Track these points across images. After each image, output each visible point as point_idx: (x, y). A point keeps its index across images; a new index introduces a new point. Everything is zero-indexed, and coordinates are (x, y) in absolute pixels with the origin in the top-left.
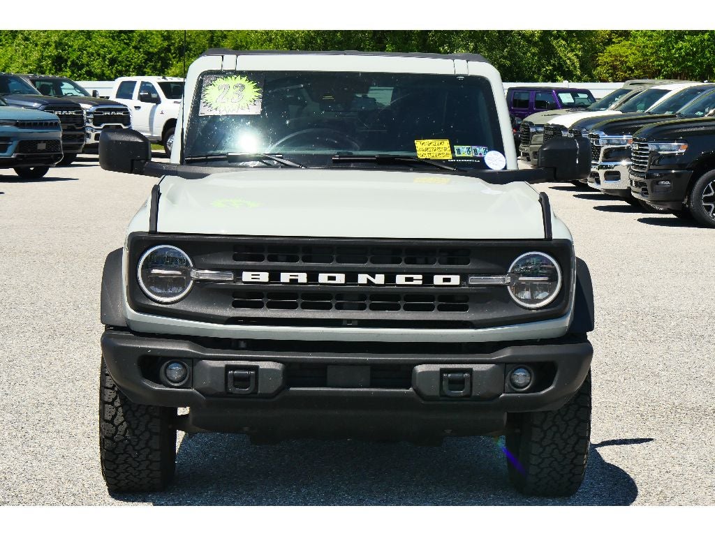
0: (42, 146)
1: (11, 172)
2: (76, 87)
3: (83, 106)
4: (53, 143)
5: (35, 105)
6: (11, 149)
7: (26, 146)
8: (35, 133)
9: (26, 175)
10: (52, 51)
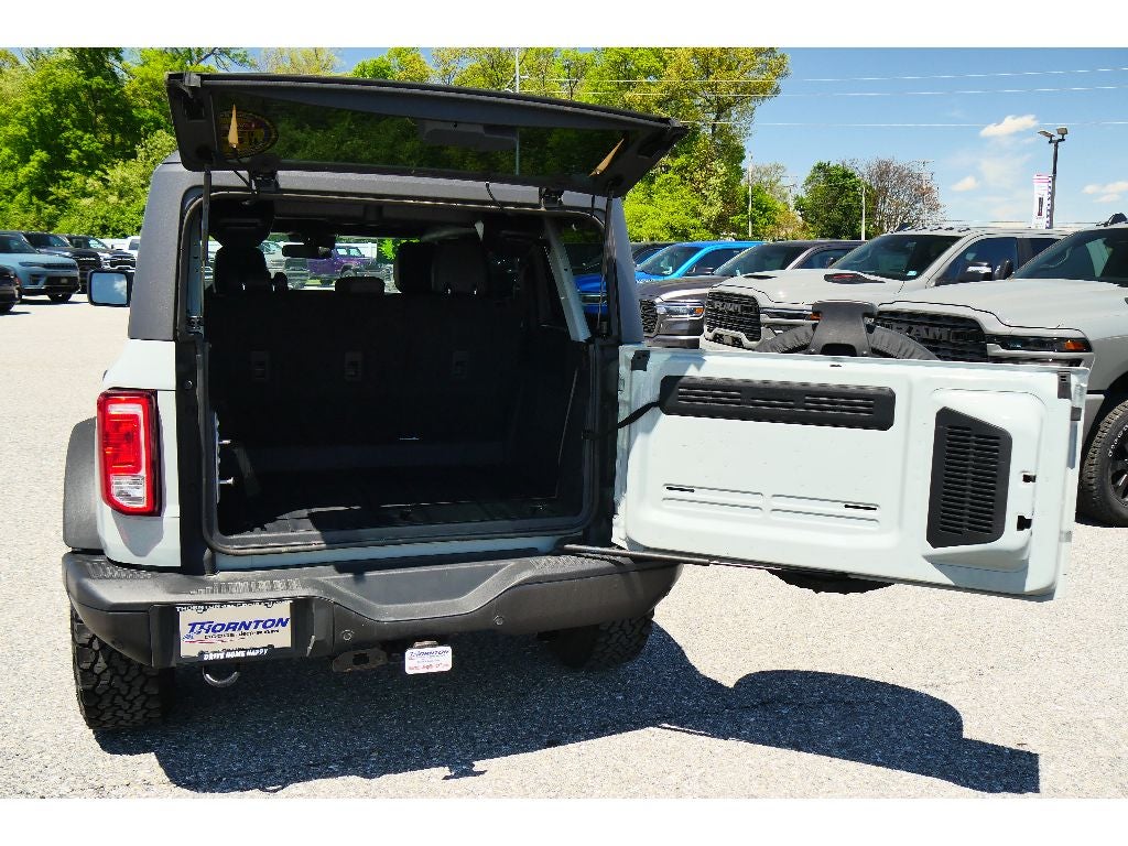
0: (65, 281)
1: (46, 298)
2: (99, 242)
3: (100, 254)
4: (72, 280)
5: (67, 254)
6: (41, 283)
7: (52, 281)
8: (60, 272)
9: (55, 301)
10: (99, 222)
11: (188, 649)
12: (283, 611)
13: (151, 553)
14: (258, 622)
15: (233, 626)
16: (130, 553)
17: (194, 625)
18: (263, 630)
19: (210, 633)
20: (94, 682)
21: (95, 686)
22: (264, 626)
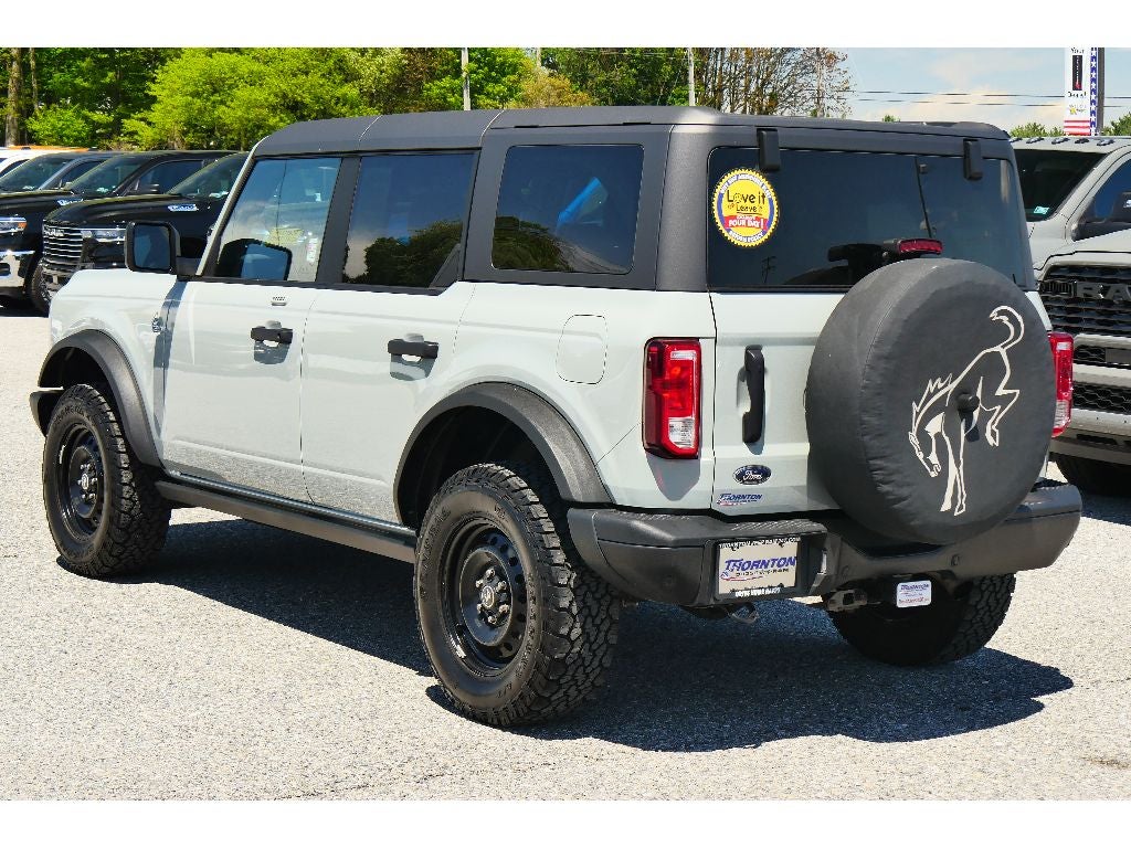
11: (724, 587)
12: (791, 549)
13: (685, 497)
14: (773, 560)
15: (757, 564)
16: (664, 497)
17: (729, 562)
18: (778, 569)
19: (740, 571)
20: (567, 651)
21: (568, 654)
22: (779, 566)
